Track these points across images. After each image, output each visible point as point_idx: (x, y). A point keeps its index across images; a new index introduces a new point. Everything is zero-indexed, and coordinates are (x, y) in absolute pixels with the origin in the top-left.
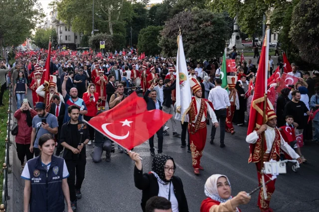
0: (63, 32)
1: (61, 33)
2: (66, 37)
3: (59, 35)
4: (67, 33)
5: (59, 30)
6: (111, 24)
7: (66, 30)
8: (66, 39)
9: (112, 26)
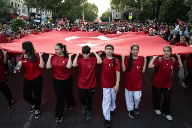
0: (115, 13)
1: (114, 13)
2: (117, 15)
3: (113, 14)
4: (117, 13)
5: (113, 12)
6: (143, 5)
7: (117, 11)
8: (117, 17)
9: (143, 6)
